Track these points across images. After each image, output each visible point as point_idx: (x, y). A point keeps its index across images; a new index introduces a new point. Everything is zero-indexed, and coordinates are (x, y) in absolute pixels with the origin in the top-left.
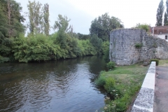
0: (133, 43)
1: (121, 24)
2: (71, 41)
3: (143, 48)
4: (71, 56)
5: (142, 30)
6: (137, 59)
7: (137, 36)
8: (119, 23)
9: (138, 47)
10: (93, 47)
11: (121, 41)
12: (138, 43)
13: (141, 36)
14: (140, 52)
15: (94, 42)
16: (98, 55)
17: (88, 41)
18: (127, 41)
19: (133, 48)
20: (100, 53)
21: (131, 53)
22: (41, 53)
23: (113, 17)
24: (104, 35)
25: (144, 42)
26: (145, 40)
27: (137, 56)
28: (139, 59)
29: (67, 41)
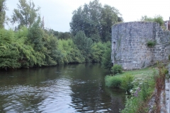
0: (143, 41)
1: (119, 16)
2: (49, 40)
3: (157, 46)
4: (49, 63)
5: (154, 24)
6: (149, 61)
7: (149, 31)
8: (115, 15)
9: (150, 45)
10: (78, 51)
11: (128, 38)
12: (150, 40)
13: (154, 32)
14: (153, 52)
15: (79, 43)
16: (86, 62)
17: (70, 41)
18: (137, 38)
19: (144, 47)
20: (90, 60)
21: (142, 53)
22: (9, 57)
23: (106, 6)
24: (94, 32)
25: (158, 39)
26: (159, 36)
27: (149, 57)
28: (152, 61)
29: (43, 40)
